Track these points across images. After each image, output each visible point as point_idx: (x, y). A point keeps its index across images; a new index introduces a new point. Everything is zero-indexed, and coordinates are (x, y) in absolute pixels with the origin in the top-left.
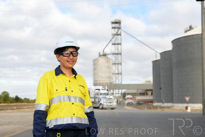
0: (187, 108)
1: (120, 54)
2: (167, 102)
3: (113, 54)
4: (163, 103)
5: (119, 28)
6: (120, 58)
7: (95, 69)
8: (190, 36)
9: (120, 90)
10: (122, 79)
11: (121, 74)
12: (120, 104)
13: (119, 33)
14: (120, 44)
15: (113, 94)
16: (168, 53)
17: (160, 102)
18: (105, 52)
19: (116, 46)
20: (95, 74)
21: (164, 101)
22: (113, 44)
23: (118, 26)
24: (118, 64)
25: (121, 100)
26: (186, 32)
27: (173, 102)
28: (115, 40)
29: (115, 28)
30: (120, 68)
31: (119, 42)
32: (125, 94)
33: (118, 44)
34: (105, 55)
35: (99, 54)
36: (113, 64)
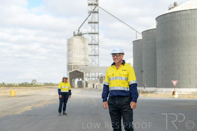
0: (174, 93)
1: (97, 34)
2: (149, 86)
3: (90, 34)
4: (145, 87)
5: (96, 5)
6: (97, 38)
7: (69, 50)
8: (177, 11)
9: (97, 74)
10: (98, 61)
11: (98, 56)
12: (97, 88)
13: (96, 10)
14: (97, 23)
15: (89, 77)
16: (150, 31)
17: (141, 87)
18: (80, 32)
19: (93, 24)
20: (69, 56)
21: (145, 85)
22: (89, 23)
23: (96, 3)
24: (95, 45)
25: (97, 84)
26: (170, 9)
27: (156, 87)
28: (92, 18)
29: (92, 5)
30: (97, 49)
31: (97, 21)
32: (102, 77)
33: (95, 23)
34: (80, 35)
35: (74, 33)
36: (89, 45)
